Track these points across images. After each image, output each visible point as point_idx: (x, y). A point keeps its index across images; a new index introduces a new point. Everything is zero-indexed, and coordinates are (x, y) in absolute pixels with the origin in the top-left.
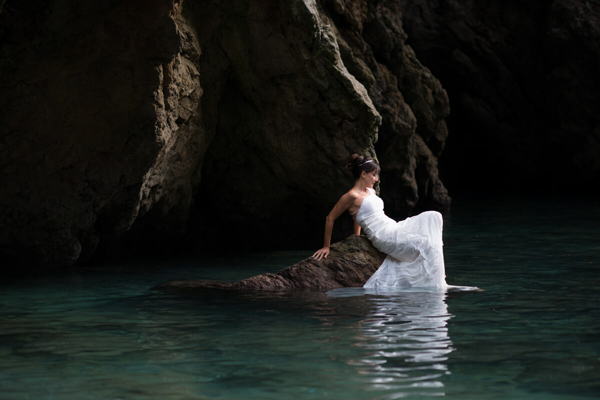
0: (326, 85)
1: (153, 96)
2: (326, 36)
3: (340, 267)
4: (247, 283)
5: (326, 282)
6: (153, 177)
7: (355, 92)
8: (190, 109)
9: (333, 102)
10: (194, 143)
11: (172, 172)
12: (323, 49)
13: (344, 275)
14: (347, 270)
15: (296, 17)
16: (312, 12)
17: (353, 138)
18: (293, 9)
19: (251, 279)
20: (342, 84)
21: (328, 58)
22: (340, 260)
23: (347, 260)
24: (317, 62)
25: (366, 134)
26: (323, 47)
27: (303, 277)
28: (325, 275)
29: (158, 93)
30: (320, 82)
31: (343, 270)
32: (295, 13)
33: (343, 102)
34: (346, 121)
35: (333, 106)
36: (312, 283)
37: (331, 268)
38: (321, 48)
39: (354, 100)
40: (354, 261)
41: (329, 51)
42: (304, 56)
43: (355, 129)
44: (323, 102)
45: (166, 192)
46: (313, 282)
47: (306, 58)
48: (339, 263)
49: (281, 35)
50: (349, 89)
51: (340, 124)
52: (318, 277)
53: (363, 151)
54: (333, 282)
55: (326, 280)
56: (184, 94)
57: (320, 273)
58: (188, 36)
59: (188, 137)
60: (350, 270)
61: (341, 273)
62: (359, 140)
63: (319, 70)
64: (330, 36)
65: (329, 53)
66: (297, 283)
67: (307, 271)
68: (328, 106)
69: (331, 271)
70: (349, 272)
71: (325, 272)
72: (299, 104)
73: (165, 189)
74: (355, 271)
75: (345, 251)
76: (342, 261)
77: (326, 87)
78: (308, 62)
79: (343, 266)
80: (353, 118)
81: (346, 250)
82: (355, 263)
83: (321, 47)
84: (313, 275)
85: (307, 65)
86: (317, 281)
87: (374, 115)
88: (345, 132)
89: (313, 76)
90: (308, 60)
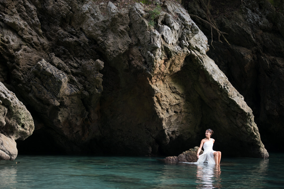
0: (228, 103)
1: (154, 105)
2: (226, 87)
6: (170, 128)
7: (238, 105)
8: (179, 109)
9: (232, 108)
10: (188, 119)
11: (181, 127)
15: (212, 82)
16: (215, 80)
17: (242, 120)
18: (210, 79)
19: (168, 157)
24: (223, 95)
25: (246, 118)
29: (156, 104)
30: (226, 101)
32: (211, 81)
33: (235, 108)
35: (232, 109)
41: (226, 92)
43: (242, 117)
44: (229, 108)
45: (181, 133)
47: (219, 94)
49: (210, 87)
50: (236, 104)
51: (237, 115)
53: (246, 124)
56: (171, 104)
58: (174, 88)
59: (183, 117)
63: (225, 98)
64: (227, 87)
68: (231, 109)
72: (222, 108)
73: (180, 133)
80: (240, 113)
85: (220, 96)
87: (246, 112)
88: (239, 117)
89: (223, 99)
90: (220, 95)
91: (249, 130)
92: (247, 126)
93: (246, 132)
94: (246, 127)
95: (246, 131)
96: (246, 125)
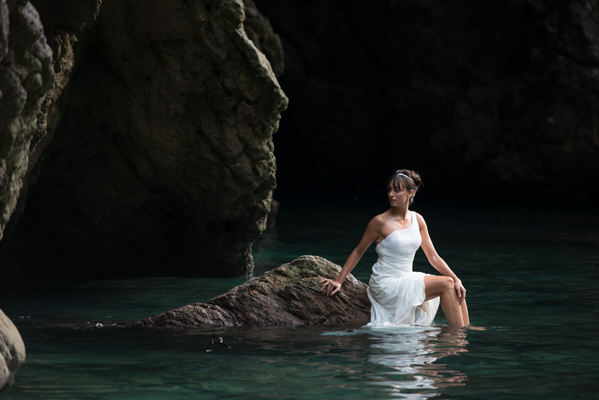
0: (223, 55)
3: (295, 294)
4: (177, 314)
5: (277, 314)
7: (259, 65)
9: (229, 78)
12: (224, 8)
13: (301, 305)
14: (303, 299)
17: (249, 126)
19: (181, 309)
20: (243, 54)
21: (230, 20)
22: (294, 287)
23: (304, 287)
24: (215, 25)
25: (267, 120)
26: (225, 4)
27: (248, 308)
28: (276, 305)
30: (216, 51)
31: (299, 299)
33: (242, 77)
34: (244, 103)
35: (229, 84)
36: (259, 315)
37: (282, 297)
38: (222, 7)
39: (257, 76)
40: (313, 288)
41: (233, 10)
42: (200, 16)
43: (254, 114)
44: (216, 78)
46: (261, 313)
48: (294, 290)
50: (253, 61)
51: (235, 108)
52: (267, 307)
53: (261, 144)
54: (287, 314)
55: (277, 311)
57: (269, 303)
60: (309, 299)
61: (296, 302)
62: (256, 129)
63: (216, 36)
65: (233, 14)
66: (240, 315)
67: (253, 300)
68: (223, 84)
69: (282, 299)
70: (307, 301)
71: (275, 301)
72: (184, 79)
74: (314, 300)
75: (296, 276)
76: (298, 288)
77: (224, 58)
78: (203, 24)
79: (298, 293)
80: (252, 99)
81: (297, 274)
82: (313, 290)
83: (222, 4)
84: (261, 305)
85: (202, 29)
86: (266, 313)
87: (281, 96)
88: (240, 118)
89: (208, 43)
90: (204, 22)
91: (265, 168)
92: (263, 151)
93: (249, 178)
94: (255, 156)
95: (249, 175)
96: (259, 147)
